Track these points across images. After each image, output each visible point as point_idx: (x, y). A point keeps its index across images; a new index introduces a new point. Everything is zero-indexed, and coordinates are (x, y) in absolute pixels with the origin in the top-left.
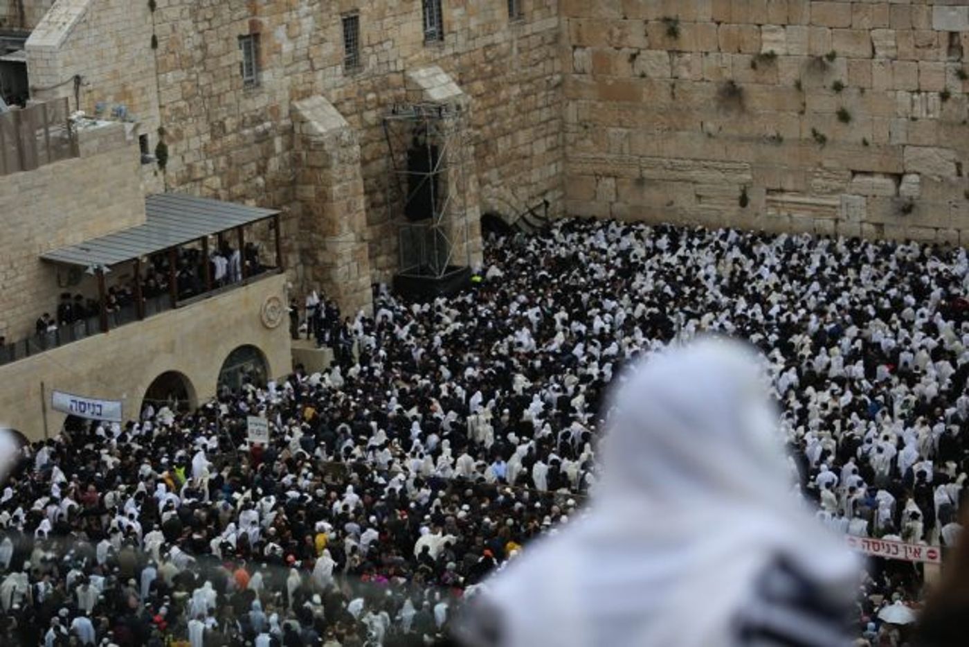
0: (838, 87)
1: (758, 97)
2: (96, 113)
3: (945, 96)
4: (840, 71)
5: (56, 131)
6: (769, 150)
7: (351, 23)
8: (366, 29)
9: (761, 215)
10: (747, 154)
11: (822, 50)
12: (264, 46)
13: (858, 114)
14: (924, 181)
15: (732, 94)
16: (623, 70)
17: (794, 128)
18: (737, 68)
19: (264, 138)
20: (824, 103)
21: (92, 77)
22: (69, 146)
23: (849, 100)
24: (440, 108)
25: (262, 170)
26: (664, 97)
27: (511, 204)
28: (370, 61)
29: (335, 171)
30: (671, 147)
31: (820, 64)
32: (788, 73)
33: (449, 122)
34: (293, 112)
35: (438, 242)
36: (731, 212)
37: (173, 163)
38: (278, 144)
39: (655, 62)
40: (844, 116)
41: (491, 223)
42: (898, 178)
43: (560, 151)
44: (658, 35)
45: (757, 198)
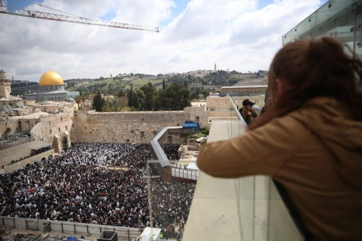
0: (99, 132)
1: (93, 133)
2: (37, 137)
3: (107, 132)
4: (99, 130)
5: (33, 139)
6: (94, 137)
7: (59, 129)
8: (61, 129)
9: (94, 141)
10: (92, 137)
11: (97, 129)
12: (52, 131)
13: (101, 133)
14: (106, 138)
15: (91, 133)
16: (82, 131)
17: (96, 135)
18: (91, 130)
19: (52, 138)
20: (98, 133)
21: (36, 134)
22: (34, 140)
23: (100, 133)
24: (67, 135)
25: (52, 141)
26: (85, 133)
27: (74, 142)
28: (61, 131)
29: (58, 140)
30: (86, 137)
31: (97, 130)
32: (95, 131)
33: (68, 136)
34: (54, 136)
35: (67, 146)
36: (91, 141)
37: (44, 141)
38: (53, 138)
39: (85, 130)
40: (99, 134)
41: (72, 144)
42: (104, 138)
43: (78, 137)
44: (85, 128)
45: (93, 140)
